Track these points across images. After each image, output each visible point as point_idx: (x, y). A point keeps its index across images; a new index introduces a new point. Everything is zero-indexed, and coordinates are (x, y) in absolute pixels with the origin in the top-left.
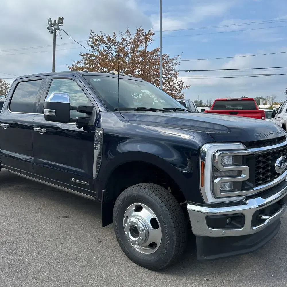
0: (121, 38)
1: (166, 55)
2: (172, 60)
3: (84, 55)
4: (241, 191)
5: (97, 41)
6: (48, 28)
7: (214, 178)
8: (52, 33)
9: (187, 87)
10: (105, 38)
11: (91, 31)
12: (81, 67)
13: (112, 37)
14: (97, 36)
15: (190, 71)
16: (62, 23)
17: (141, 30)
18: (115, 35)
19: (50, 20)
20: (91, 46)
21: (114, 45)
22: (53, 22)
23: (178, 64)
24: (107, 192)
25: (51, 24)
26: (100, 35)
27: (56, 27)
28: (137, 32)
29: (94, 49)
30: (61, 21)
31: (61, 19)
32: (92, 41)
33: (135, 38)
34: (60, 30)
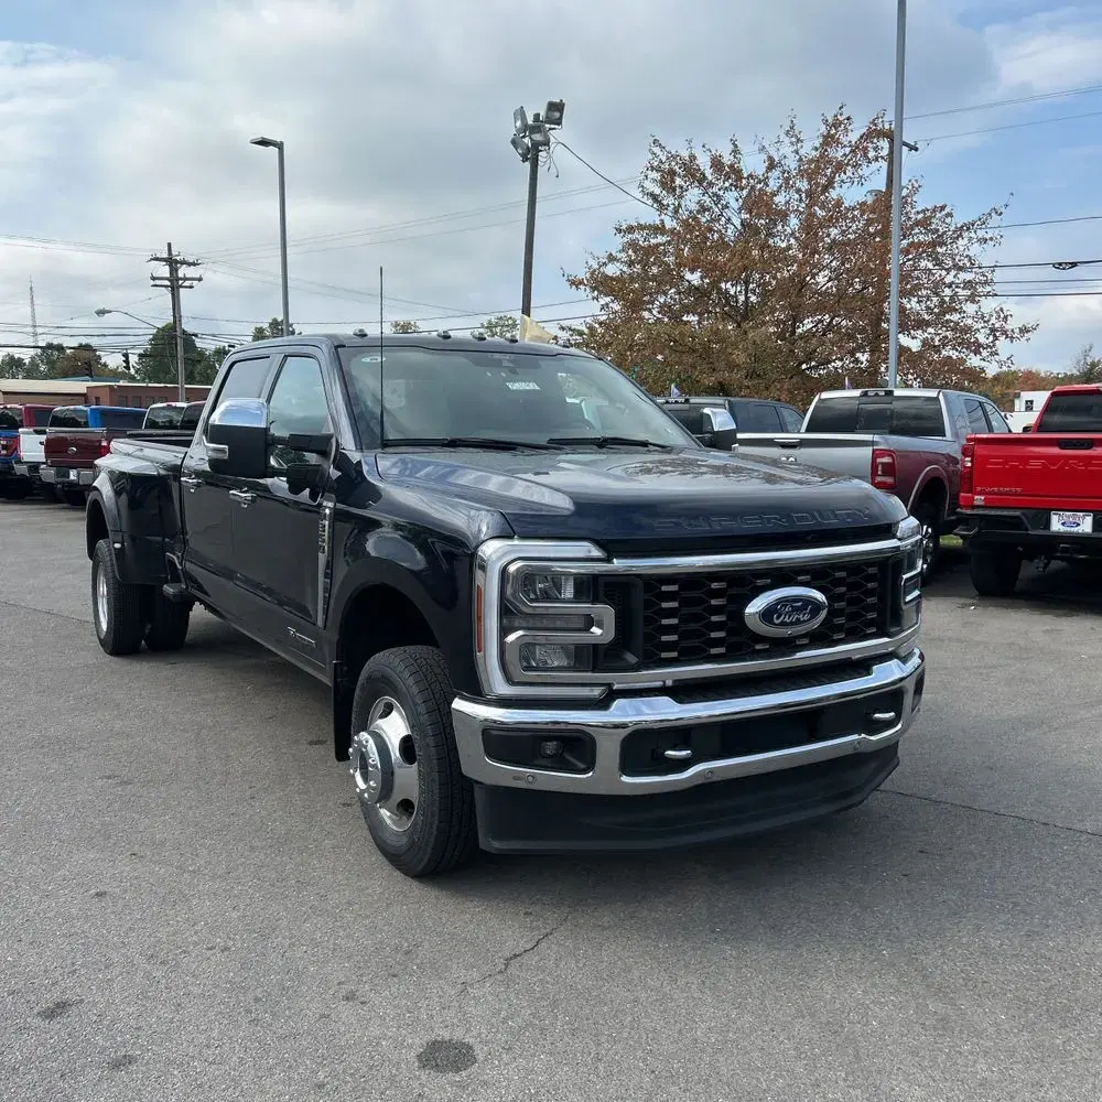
0: (765, 157)
1: (943, 208)
2: (968, 227)
3: (630, 229)
4: (593, 671)
5: (672, 176)
6: (514, 142)
7: (504, 631)
8: (527, 159)
9: (1024, 330)
10: (704, 162)
11: (655, 141)
12: (618, 273)
13: (727, 159)
14: (674, 157)
15: (1074, 265)
16: (558, 122)
17: (841, 123)
18: (736, 151)
19: (521, 113)
20: (654, 197)
21: (736, 187)
22: (530, 121)
23: (993, 243)
24: (345, 668)
25: (525, 127)
26: (685, 154)
27: (538, 137)
28: (823, 129)
29: (662, 207)
30: (557, 115)
31: (556, 108)
32: (657, 175)
33: (817, 154)
34: (552, 146)
